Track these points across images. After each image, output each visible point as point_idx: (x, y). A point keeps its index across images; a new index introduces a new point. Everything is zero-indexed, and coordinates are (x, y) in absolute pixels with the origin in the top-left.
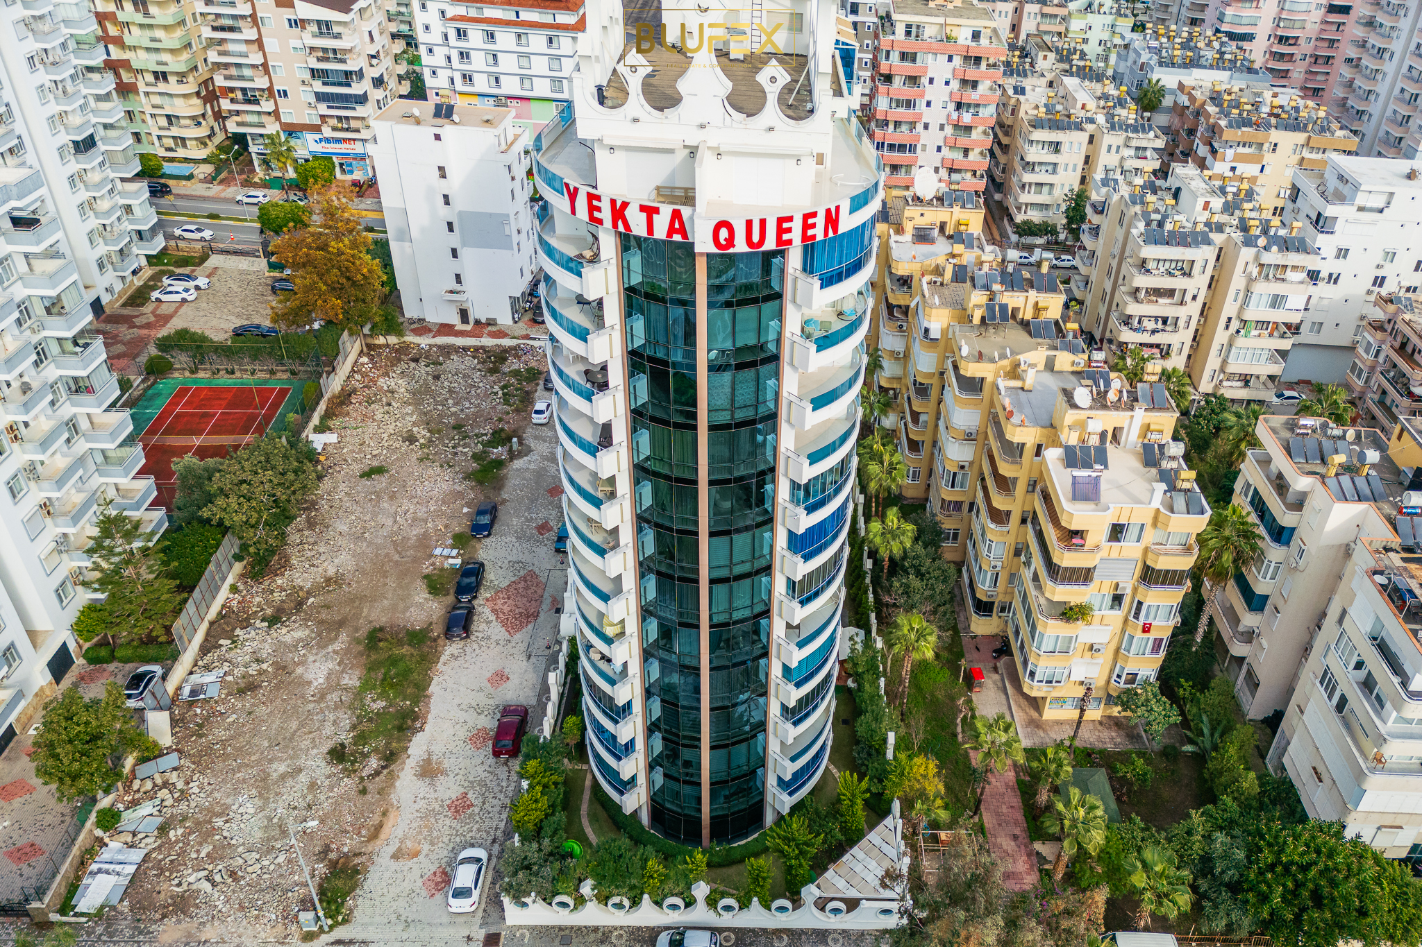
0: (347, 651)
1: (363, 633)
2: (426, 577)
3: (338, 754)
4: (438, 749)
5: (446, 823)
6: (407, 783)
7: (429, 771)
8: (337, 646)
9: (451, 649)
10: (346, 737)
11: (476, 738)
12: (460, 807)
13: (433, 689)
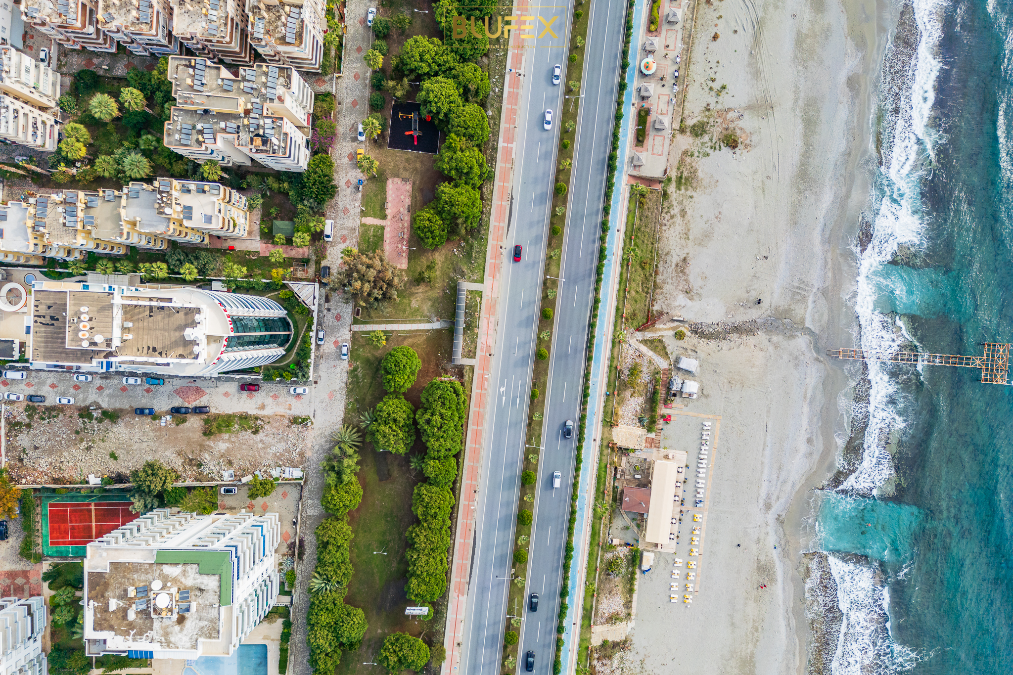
0: (213, 440)
1: (205, 438)
2: (177, 425)
3: (256, 432)
4: (255, 406)
5: (280, 399)
6: (267, 412)
7: (263, 407)
8: (212, 444)
9: (213, 411)
10: (249, 432)
11: (250, 397)
12: (275, 397)
13: (230, 413)
